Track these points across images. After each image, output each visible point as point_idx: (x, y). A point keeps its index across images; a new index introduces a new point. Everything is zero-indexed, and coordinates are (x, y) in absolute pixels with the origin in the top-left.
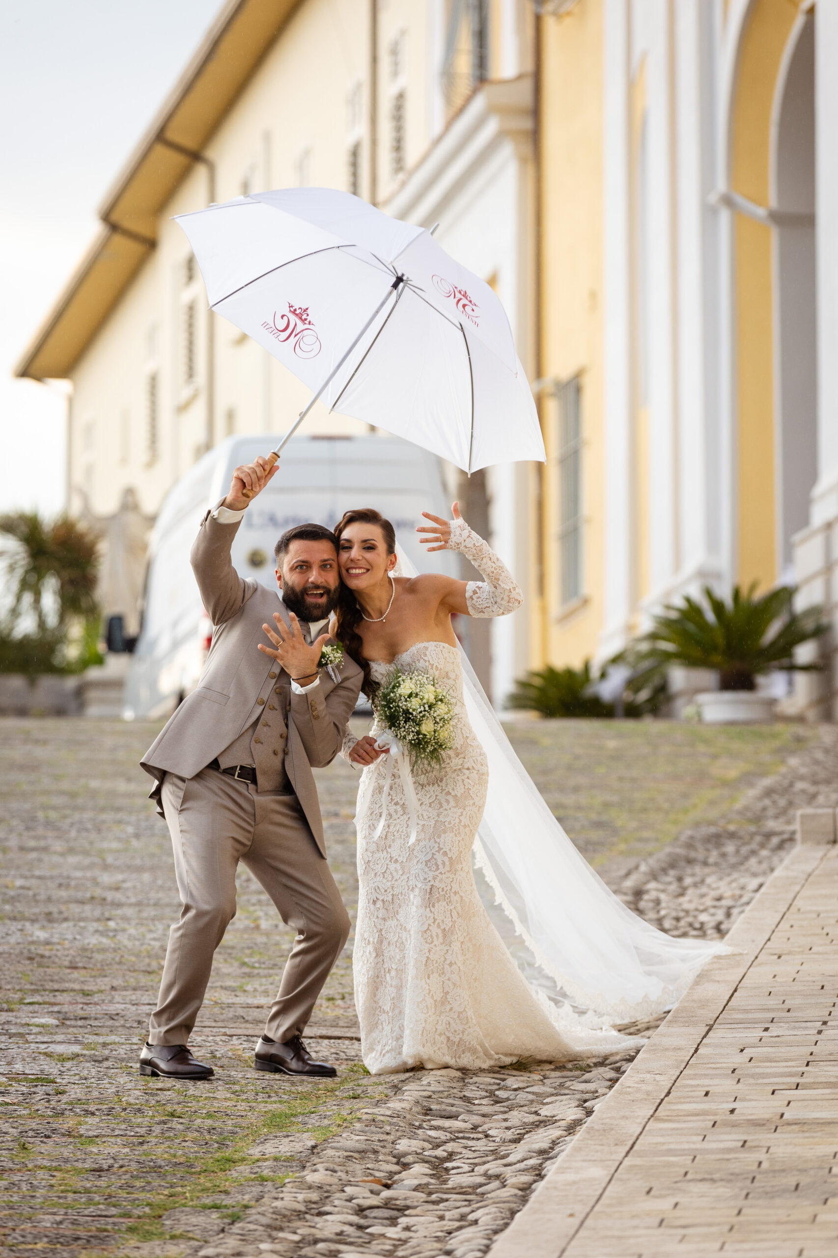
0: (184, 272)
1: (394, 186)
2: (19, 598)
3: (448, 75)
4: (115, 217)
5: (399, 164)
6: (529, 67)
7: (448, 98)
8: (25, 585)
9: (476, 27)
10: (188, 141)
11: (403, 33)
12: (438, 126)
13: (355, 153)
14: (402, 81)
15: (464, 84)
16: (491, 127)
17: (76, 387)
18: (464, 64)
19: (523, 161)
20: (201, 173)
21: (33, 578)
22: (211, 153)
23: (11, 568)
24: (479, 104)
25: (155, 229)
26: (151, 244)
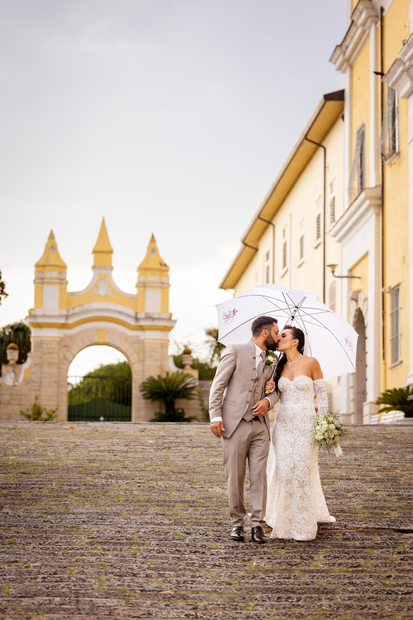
0: (265, 258)
1: (332, 227)
2: (213, 356)
3: (350, 189)
4: (246, 242)
5: (333, 220)
6: (380, 183)
7: (350, 196)
8: (215, 351)
9: (360, 174)
10: (267, 218)
11: (335, 178)
12: (347, 206)
13: (318, 218)
14: (334, 194)
15: (356, 192)
16: (367, 203)
17: (235, 291)
18: (356, 184)
19: (378, 215)
20: (271, 227)
21: (218, 349)
22: (274, 222)
23: (211, 346)
24: (363, 195)
25: (258, 246)
26: (256, 250)
